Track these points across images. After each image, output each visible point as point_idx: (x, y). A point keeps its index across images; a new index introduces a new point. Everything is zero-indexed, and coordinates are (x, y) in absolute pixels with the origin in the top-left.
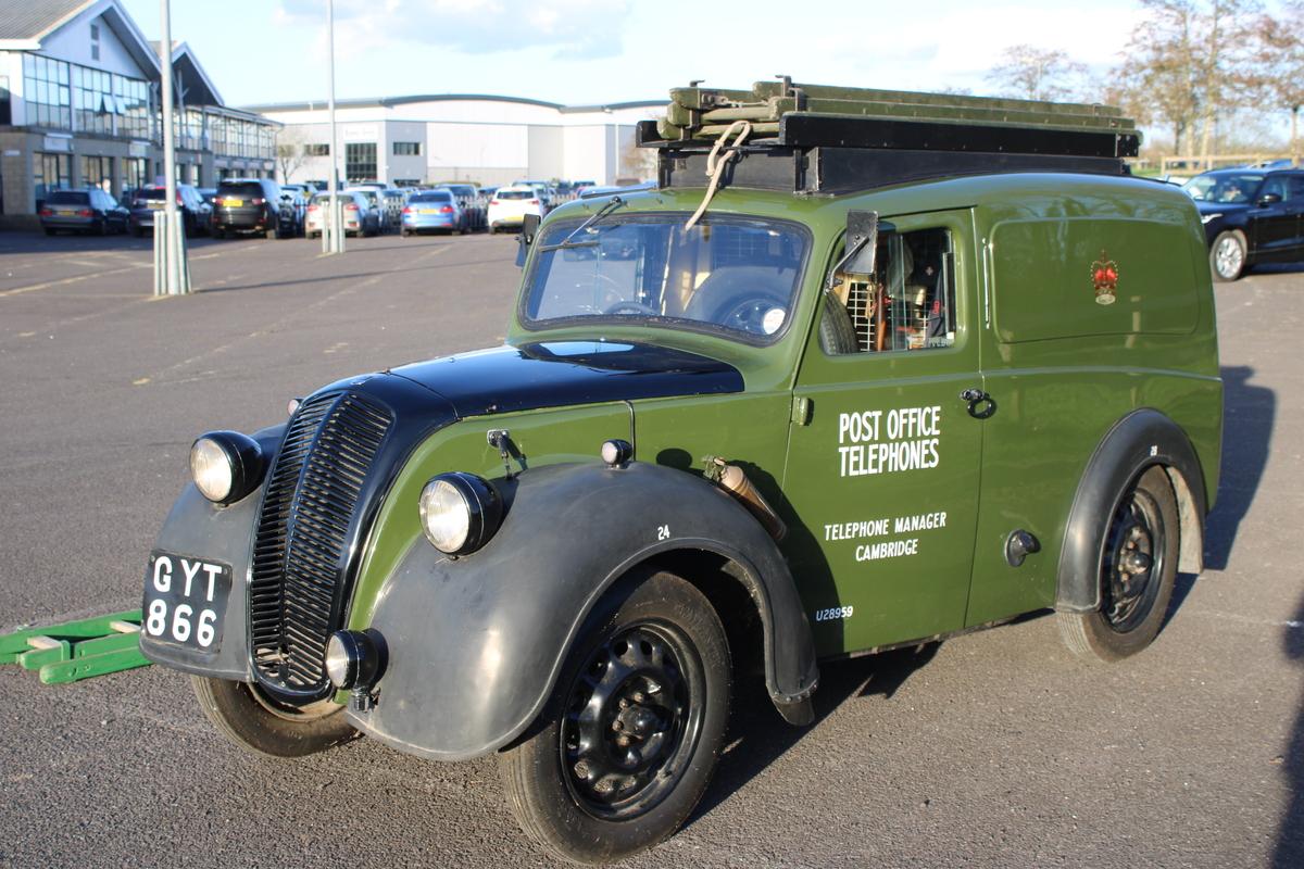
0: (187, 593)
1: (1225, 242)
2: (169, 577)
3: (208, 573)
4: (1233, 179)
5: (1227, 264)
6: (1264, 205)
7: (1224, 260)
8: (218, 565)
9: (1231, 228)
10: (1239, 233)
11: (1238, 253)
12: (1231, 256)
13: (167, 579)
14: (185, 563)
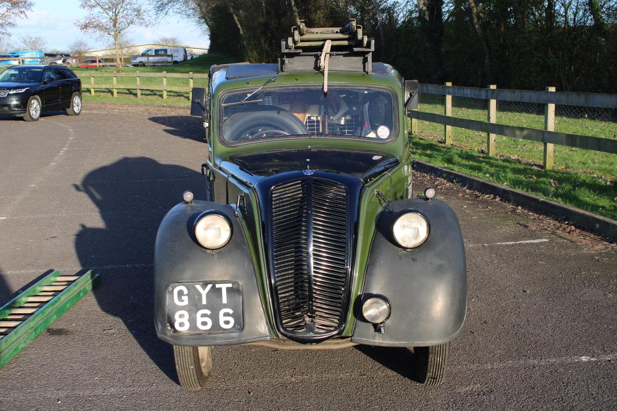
0: (204, 302)
1: (33, 101)
2: (187, 297)
3: (220, 289)
4: (27, 70)
5: (34, 112)
6: (45, 83)
7: (32, 110)
8: (230, 283)
9: (34, 94)
10: (38, 97)
11: (38, 106)
12: (35, 108)
13: (185, 298)
14: (199, 287)
